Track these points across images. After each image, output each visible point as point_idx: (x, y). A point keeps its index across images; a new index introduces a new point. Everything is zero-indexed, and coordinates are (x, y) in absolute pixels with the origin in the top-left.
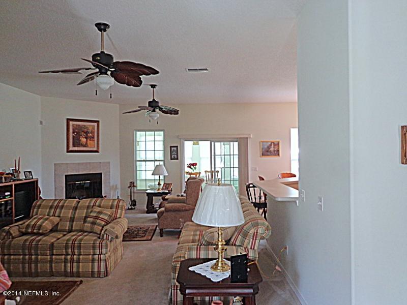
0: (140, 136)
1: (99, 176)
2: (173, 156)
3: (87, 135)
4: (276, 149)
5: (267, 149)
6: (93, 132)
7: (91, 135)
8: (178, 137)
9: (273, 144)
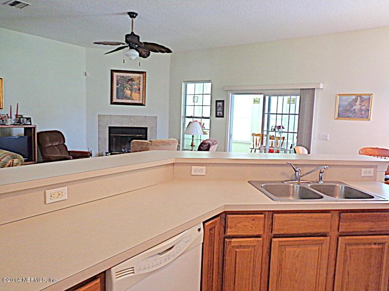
1: (144, 131)
2: (218, 113)
3: (132, 86)
4: (363, 108)
6: (138, 85)
7: (136, 87)
8: (224, 89)
9: (359, 98)
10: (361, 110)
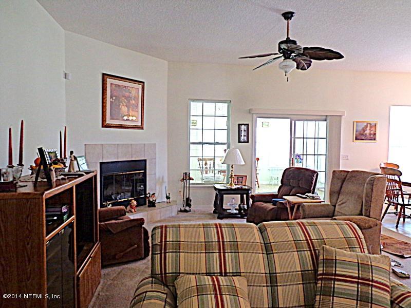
0: (196, 108)
1: (143, 164)
3: (129, 101)
4: (372, 132)
5: (362, 132)
6: (136, 98)
7: (133, 102)
8: (250, 111)
9: (369, 125)
10: (370, 134)
